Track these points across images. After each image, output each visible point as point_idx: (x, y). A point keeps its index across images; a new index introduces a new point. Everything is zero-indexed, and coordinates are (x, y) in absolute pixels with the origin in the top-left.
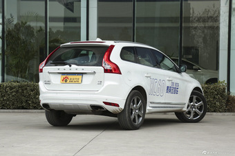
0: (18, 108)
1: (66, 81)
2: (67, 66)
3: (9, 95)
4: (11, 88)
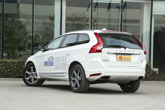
2: (122, 49)
3: (11, 68)
4: (13, 63)
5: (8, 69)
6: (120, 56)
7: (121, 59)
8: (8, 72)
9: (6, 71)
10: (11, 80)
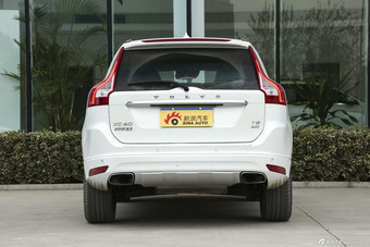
0: (64, 181)
1: (175, 123)
3: (45, 156)
4: (51, 142)
5: (37, 158)
6: (170, 112)
7: (173, 121)
8: (36, 166)
9: (32, 165)
10: (48, 189)
